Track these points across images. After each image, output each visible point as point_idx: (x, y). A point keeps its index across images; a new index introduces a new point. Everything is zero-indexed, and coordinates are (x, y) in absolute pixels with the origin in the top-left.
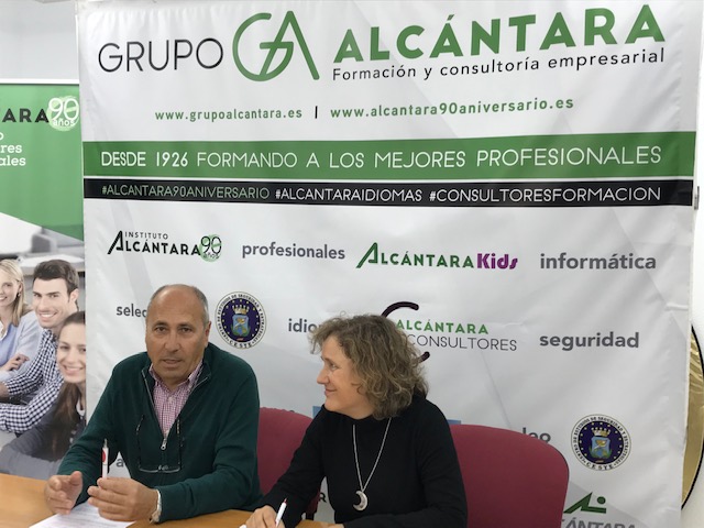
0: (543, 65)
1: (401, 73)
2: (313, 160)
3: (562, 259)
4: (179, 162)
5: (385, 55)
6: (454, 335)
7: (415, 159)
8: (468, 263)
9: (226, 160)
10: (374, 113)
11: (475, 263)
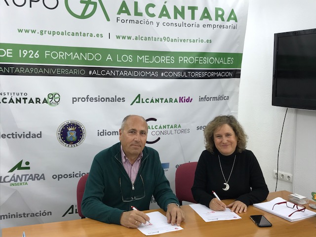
0: (201, 26)
1: (147, 23)
2: (109, 58)
3: (205, 98)
4: (33, 55)
5: (141, 14)
6: (169, 130)
7: (154, 59)
8: (176, 101)
9: (61, 55)
10: (136, 38)
11: (178, 101)
